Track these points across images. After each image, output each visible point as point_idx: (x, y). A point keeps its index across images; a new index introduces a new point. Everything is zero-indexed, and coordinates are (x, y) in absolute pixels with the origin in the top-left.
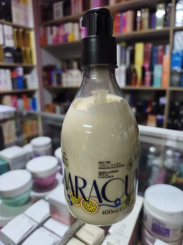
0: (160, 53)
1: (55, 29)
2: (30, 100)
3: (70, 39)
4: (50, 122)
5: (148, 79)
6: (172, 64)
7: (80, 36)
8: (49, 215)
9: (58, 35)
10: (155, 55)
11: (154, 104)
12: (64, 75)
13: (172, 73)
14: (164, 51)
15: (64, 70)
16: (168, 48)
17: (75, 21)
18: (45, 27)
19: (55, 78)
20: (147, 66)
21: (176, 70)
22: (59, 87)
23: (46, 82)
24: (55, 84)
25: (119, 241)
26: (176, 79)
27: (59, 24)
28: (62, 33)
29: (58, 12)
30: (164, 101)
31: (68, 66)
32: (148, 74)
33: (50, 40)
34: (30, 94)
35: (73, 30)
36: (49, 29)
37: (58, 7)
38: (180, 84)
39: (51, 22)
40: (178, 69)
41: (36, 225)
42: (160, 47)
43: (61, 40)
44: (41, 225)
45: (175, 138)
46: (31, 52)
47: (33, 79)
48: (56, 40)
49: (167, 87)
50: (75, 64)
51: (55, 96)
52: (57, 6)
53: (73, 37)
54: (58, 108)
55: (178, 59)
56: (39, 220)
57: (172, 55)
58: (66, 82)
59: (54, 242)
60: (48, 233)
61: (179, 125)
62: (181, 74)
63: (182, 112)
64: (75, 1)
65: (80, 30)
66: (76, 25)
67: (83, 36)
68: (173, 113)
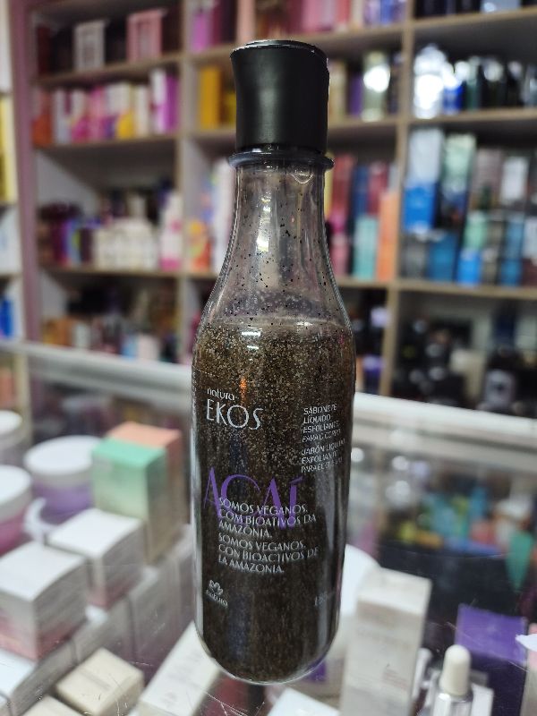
0: (374, 185)
1: (78, 98)
3: (123, 131)
4: (55, 376)
5: (340, 254)
6: (407, 215)
7: (151, 125)
9: (86, 118)
10: (362, 190)
11: (357, 325)
12: (101, 235)
13: (407, 242)
14: (385, 179)
15: (100, 220)
16: (396, 172)
17: (140, 79)
18: (50, 89)
19: (73, 242)
20: (339, 219)
21: (416, 235)
22: (87, 269)
23: (48, 254)
24: (73, 261)
25: (173, 696)
26: (417, 258)
27: (91, 85)
28: (99, 111)
29: (88, 53)
30: (383, 317)
31: (116, 206)
32: (339, 241)
33: (64, 129)
35: (132, 106)
36: (59, 97)
37: (90, 37)
38: (427, 273)
39: (64, 76)
40: (422, 231)
42: (376, 170)
43: (96, 137)
46: (1, 162)
47: (3, 243)
48: (82, 131)
49: (389, 279)
50: (138, 204)
51: (76, 295)
52: (85, 34)
53: (132, 125)
54: (82, 332)
55: (422, 204)
57: (406, 195)
58: (109, 257)
61: (424, 386)
62: (429, 245)
63: (433, 350)
64: (140, 25)
65: (152, 108)
66: (141, 93)
67: (160, 125)
68: (408, 353)
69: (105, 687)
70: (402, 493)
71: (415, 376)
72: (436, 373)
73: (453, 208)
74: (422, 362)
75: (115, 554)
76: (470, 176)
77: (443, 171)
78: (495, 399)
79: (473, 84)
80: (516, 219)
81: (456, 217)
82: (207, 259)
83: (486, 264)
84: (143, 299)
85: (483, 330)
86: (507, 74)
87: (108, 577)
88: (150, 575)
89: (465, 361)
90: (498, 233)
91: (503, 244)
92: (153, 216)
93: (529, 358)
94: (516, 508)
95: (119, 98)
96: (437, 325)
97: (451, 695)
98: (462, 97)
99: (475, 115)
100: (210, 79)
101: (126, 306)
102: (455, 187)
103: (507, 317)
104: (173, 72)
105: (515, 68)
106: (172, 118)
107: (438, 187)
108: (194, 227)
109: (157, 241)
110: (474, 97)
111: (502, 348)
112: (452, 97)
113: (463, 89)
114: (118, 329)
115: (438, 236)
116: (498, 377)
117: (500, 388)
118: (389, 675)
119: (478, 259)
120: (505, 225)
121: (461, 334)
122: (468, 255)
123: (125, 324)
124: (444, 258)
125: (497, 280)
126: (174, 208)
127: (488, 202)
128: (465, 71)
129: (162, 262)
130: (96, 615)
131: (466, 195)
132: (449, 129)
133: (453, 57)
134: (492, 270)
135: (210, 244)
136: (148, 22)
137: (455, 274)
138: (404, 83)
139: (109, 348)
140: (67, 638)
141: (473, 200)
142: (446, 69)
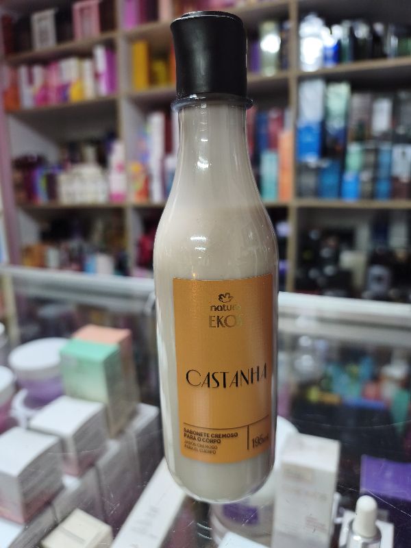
0: (272, 127)
1: (38, 71)
3: (75, 95)
4: (33, 292)
6: (299, 149)
7: (96, 89)
9: (45, 87)
10: (263, 131)
12: (63, 178)
13: (300, 169)
14: (281, 121)
15: (62, 166)
16: (289, 116)
17: (85, 54)
18: (15, 66)
19: (41, 184)
21: (308, 163)
22: (54, 205)
23: (22, 195)
24: (42, 200)
26: (309, 181)
27: (48, 61)
28: (55, 81)
29: (43, 33)
31: (73, 155)
33: (28, 95)
35: (81, 76)
36: (23, 71)
37: (44, 22)
38: (318, 192)
39: (26, 55)
40: (312, 160)
42: (273, 114)
43: (54, 101)
48: (43, 97)
49: (289, 199)
50: (90, 152)
51: (47, 226)
52: (40, 20)
53: (82, 90)
54: (53, 255)
55: (311, 139)
57: (298, 132)
58: (69, 194)
61: (321, 281)
62: (318, 171)
63: (326, 253)
64: (82, 10)
65: (97, 76)
66: (87, 65)
67: (103, 89)
68: (307, 255)
69: (81, 541)
70: (307, 364)
71: (313, 273)
72: (329, 270)
73: (336, 141)
74: (318, 262)
75: (83, 433)
76: (347, 115)
77: (326, 113)
78: (376, 288)
79: (346, 42)
80: (385, 147)
81: (339, 148)
82: (146, 192)
83: (364, 183)
84: (99, 226)
85: (363, 234)
86: (373, 32)
87: (78, 451)
88: (113, 447)
89: (351, 259)
90: (371, 158)
91: (376, 166)
92: (102, 161)
93: (401, 254)
94: (396, 371)
95: (70, 69)
96: (327, 233)
97: (363, 537)
98: (338, 53)
99: (349, 66)
100: (140, 50)
101: (86, 233)
102: (336, 124)
103: (381, 223)
104: (110, 47)
105: (379, 28)
106: (112, 83)
107: (323, 124)
108: (134, 168)
109: (107, 180)
110: (348, 53)
111: (379, 247)
112: (330, 53)
113: (339, 47)
114: (81, 250)
115: (325, 164)
116: (377, 271)
117: (379, 279)
118: (310, 521)
119: (357, 179)
120: (377, 151)
121: (347, 239)
122: (349, 176)
123: (86, 246)
124: (330, 180)
125: (373, 195)
126: (118, 153)
127: (362, 134)
128: (339, 32)
129: (111, 196)
130: (71, 483)
131: (345, 130)
132: (330, 79)
133: (329, 22)
134: (368, 188)
135: (148, 180)
136: (89, 8)
137: (340, 193)
138: (292, 44)
139: (74, 266)
140: (48, 503)
141: (350, 134)
142: (325, 31)
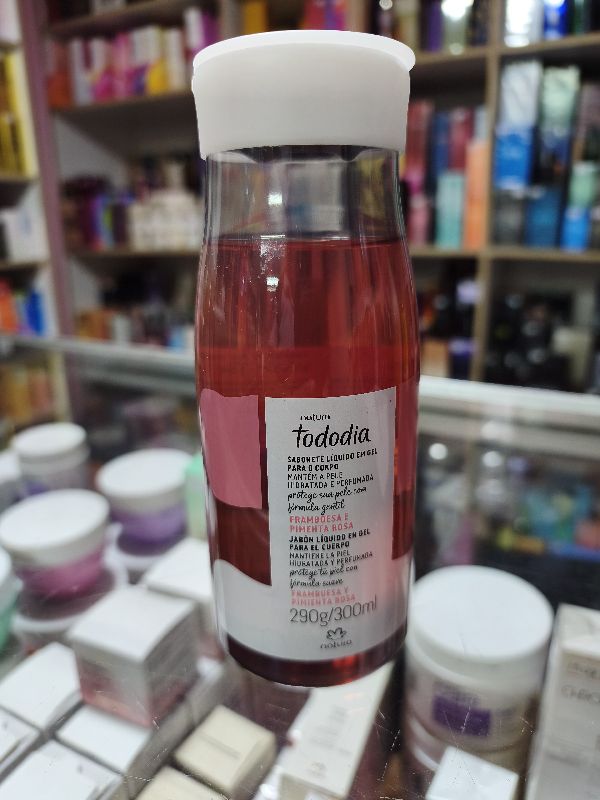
0: (457, 135)
1: (98, 47)
2: (18, 301)
3: (155, 85)
4: (94, 374)
5: (420, 219)
6: (498, 169)
7: (188, 74)
8: (77, 698)
9: (109, 72)
10: (442, 141)
11: (440, 303)
12: (136, 211)
13: (499, 201)
14: (470, 127)
15: (135, 193)
16: (484, 118)
17: (172, 21)
18: (64, 39)
19: (104, 220)
20: (416, 176)
21: (508, 191)
22: (122, 252)
23: (76, 236)
24: (105, 243)
25: (322, 767)
27: (114, 31)
28: (123, 63)
30: (472, 292)
31: (149, 179)
32: (419, 203)
33: (85, 86)
34: (20, 278)
35: (163, 56)
36: (76, 47)
38: (523, 237)
39: (82, 21)
40: (515, 187)
41: (32, 735)
42: (458, 116)
43: (122, 92)
44: (50, 734)
45: (508, 413)
46: (14, 129)
47: (27, 226)
48: (106, 88)
49: (478, 244)
50: (174, 172)
51: (111, 283)
53: (165, 77)
54: (121, 324)
55: (517, 154)
56: (43, 718)
57: (496, 141)
58: (146, 236)
59: (95, 791)
60: (74, 760)
61: (522, 371)
62: (527, 205)
63: (530, 329)
65: (188, 54)
66: (173, 37)
68: (501, 333)
69: (234, 755)
70: (493, 492)
71: (511, 360)
72: (536, 355)
73: (554, 157)
74: (519, 344)
76: (574, 119)
77: (541, 115)
81: (559, 168)
83: (596, 223)
84: (187, 284)
85: (586, 303)
89: (568, 340)
92: (195, 185)
95: (147, 43)
96: (533, 300)
98: (568, 20)
99: (583, 39)
100: (256, 13)
101: (168, 293)
102: (556, 131)
104: (210, 9)
107: (536, 131)
110: (583, 17)
112: (554, 17)
114: (161, 319)
115: (537, 193)
119: (587, 217)
121: (562, 309)
122: (575, 214)
123: (168, 313)
124: (545, 219)
130: (209, 669)
131: (570, 141)
132: (550, 60)
137: (559, 239)
139: (152, 341)
140: (181, 698)
